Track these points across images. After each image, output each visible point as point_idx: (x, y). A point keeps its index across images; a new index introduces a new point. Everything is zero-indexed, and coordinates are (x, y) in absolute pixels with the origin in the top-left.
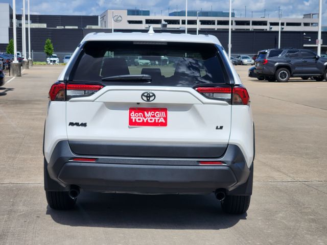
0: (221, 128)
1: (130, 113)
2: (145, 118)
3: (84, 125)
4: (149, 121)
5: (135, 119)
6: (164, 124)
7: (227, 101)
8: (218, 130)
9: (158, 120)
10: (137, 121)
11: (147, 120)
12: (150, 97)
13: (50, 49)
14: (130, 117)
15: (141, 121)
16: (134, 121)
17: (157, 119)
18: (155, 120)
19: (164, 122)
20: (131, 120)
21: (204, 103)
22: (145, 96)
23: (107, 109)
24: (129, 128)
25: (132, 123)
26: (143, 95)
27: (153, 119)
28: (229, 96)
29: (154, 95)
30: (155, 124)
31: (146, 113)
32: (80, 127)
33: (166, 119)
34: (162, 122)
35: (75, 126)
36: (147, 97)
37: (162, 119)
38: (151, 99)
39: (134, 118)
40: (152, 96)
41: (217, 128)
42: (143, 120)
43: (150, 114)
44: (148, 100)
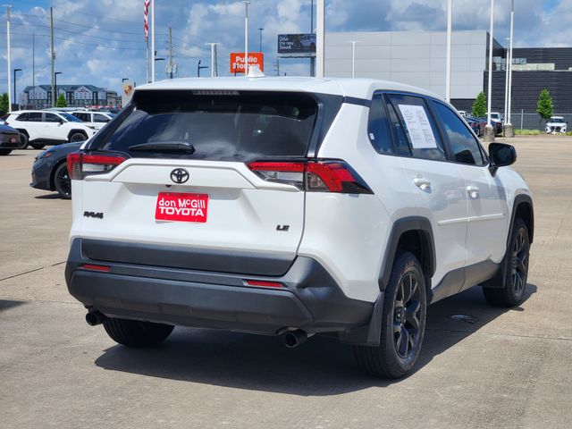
0: (286, 228)
1: (159, 200)
2: (178, 208)
3: (100, 216)
4: (183, 214)
5: (165, 210)
6: (202, 219)
7: (295, 185)
8: (280, 232)
9: (195, 212)
10: (167, 213)
11: (181, 212)
12: (182, 176)
13: (547, 107)
14: (158, 206)
15: (172, 213)
16: (162, 212)
17: (193, 210)
18: (191, 212)
19: (203, 215)
20: (158, 210)
21: (257, 188)
22: (175, 175)
23: (129, 192)
24: (157, 222)
25: (160, 216)
26: (172, 173)
27: (188, 210)
28: (299, 177)
29: (187, 174)
30: (191, 218)
31: (180, 201)
32: (96, 219)
33: (205, 211)
34: (200, 216)
35: (90, 217)
36: (177, 176)
37: (200, 210)
38: (184, 179)
39: (162, 209)
40: (185, 175)
41: (278, 228)
42: (176, 212)
43: (185, 202)
44: (179, 182)
